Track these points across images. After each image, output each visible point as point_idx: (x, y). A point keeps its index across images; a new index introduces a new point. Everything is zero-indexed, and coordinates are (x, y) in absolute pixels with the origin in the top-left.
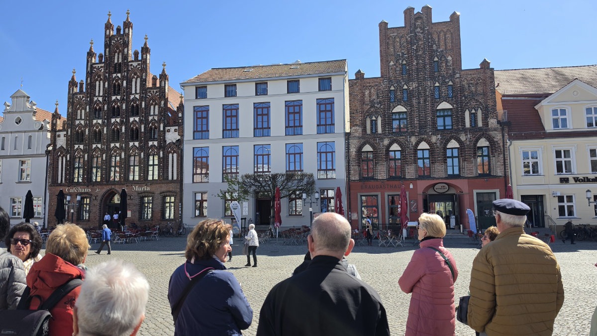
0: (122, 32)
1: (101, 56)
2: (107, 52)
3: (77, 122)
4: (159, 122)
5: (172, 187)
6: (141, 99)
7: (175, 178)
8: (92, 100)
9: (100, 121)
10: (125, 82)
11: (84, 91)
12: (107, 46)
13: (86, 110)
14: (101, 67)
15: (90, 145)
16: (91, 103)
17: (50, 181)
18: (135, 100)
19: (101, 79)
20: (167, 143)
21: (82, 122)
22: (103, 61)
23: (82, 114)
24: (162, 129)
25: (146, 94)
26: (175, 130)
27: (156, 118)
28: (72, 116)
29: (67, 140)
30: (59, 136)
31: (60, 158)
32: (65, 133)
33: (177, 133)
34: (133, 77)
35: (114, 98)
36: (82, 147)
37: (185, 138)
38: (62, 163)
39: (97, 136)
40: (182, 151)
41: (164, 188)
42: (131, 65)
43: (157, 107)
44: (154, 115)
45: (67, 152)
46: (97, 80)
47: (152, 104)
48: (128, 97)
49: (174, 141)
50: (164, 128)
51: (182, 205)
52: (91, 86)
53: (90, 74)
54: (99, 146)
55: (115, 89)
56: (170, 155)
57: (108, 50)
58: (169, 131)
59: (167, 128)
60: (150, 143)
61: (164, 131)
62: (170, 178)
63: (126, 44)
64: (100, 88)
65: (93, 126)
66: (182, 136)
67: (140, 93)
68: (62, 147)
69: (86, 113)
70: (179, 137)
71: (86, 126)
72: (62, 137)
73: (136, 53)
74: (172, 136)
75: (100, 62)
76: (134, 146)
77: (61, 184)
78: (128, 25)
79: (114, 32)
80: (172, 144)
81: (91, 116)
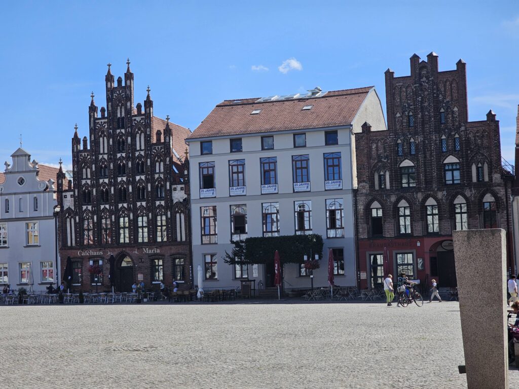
0: (123, 84)
1: (103, 110)
2: (110, 106)
3: (84, 182)
4: (165, 180)
5: (181, 249)
6: (147, 156)
7: (184, 239)
8: (97, 158)
9: (106, 181)
10: (129, 139)
11: (89, 148)
12: (109, 100)
13: (91, 169)
14: (105, 123)
15: (98, 206)
16: (96, 161)
17: (61, 244)
18: (140, 157)
19: (105, 136)
20: (174, 202)
21: (89, 182)
22: (106, 116)
23: (87, 173)
24: (168, 187)
25: (151, 150)
26: (182, 189)
27: (162, 176)
28: (77, 175)
29: (75, 202)
30: (65, 197)
31: (68, 220)
32: (72, 193)
33: (183, 192)
34: (137, 133)
35: (119, 155)
36: (90, 208)
37: (192, 197)
38: (70, 226)
39: (104, 196)
40: (189, 210)
41: (174, 250)
42: (135, 120)
43: (162, 163)
44: (160, 173)
45: (76, 214)
46: (101, 136)
47: (157, 161)
48: (133, 154)
49: (182, 201)
50: (170, 187)
51: (192, 268)
52: (95, 143)
53: (93, 131)
54: (107, 206)
55: (119, 145)
56: (178, 215)
57: (110, 104)
58: (175, 189)
59: (173, 186)
60: (158, 203)
61: (170, 190)
62: (179, 239)
63: (129, 98)
64: (104, 145)
65: (100, 185)
66: (189, 195)
67: (145, 150)
68: (69, 208)
69: (92, 172)
70: (185, 196)
71: (93, 186)
72: (69, 198)
73: (139, 106)
74: (178, 195)
75: (103, 117)
76: (141, 206)
77: (71, 248)
78: (129, 76)
79: (115, 85)
80: (179, 203)
81: (97, 175)
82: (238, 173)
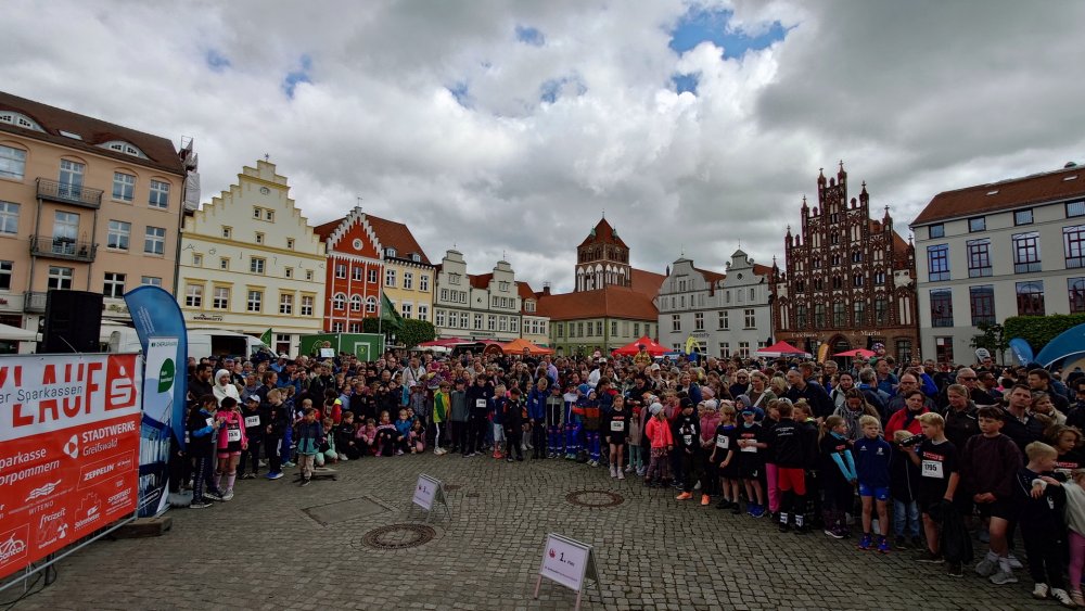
1: (815, 210)
2: (823, 206)
3: (797, 274)
4: (886, 266)
5: (906, 332)
6: (863, 246)
7: (909, 322)
8: (810, 252)
9: (820, 271)
13: (804, 262)
14: (817, 220)
15: (812, 294)
16: (809, 255)
17: (775, 327)
18: (856, 247)
19: (818, 232)
20: (897, 287)
21: (802, 273)
22: (818, 214)
24: (889, 273)
25: (868, 240)
26: (907, 274)
27: (882, 263)
28: (791, 268)
29: (788, 291)
31: (782, 307)
32: (786, 284)
33: (908, 276)
34: (852, 225)
35: (832, 248)
36: (803, 296)
38: (784, 312)
39: (818, 285)
40: (916, 294)
41: (897, 333)
42: (849, 214)
43: (881, 252)
44: (878, 260)
45: (790, 301)
46: (813, 233)
49: (906, 285)
50: (892, 273)
51: (920, 349)
52: (808, 239)
53: (805, 229)
54: (821, 294)
55: (832, 237)
56: (901, 300)
57: (823, 203)
58: (898, 275)
59: (896, 272)
60: (877, 289)
61: (892, 275)
62: (903, 322)
63: (844, 195)
64: (817, 240)
66: (915, 279)
67: (862, 240)
68: (783, 297)
69: (805, 265)
70: (910, 281)
71: (806, 276)
72: (783, 289)
73: (854, 201)
74: (902, 280)
75: (816, 215)
76: (858, 292)
77: (785, 331)
78: (842, 175)
79: (828, 185)
80: (902, 288)
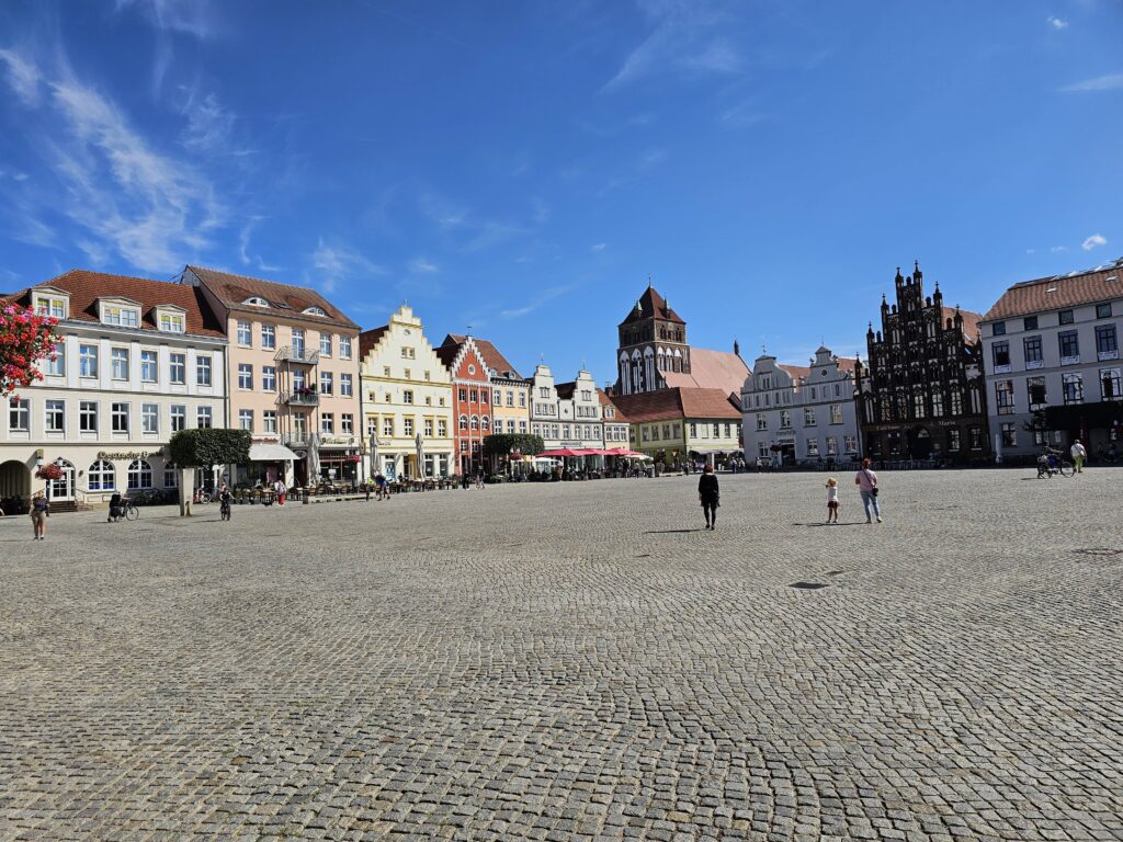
0: (912, 283)
1: (894, 307)
2: (900, 303)
3: (879, 369)
4: (958, 361)
5: (977, 420)
6: (938, 342)
7: (979, 411)
8: (890, 347)
9: (900, 366)
10: (920, 328)
11: (882, 340)
14: (896, 318)
15: (893, 388)
16: (890, 351)
17: (861, 421)
18: (932, 343)
19: (897, 329)
20: (968, 380)
21: (884, 368)
22: (897, 311)
23: (882, 361)
24: (961, 367)
26: (975, 368)
27: (955, 358)
28: (873, 362)
29: (872, 385)
30: (863, 382)
32: (869, 379)
33: (977, 370)
34: (928, 322)
36: (886, 390)
37: (986, 374)
38: (869, 405)
39: (899, 380)
40: (984, 386)
41: (970, 421)
42: (925, 312)
43: (954, 347)
44: (952, 355)
45: (874, 396)
46: (893, 329)
49: (975, 378)
50: (964, 366)
51: (989, 436)
52: (888, 335)
53: (886, 325)
54: (902, 388)
55: (910, 335)
56: (972, 391)
57: (900, 301)
58: (968, 368)
59: (967, 366)
60: (951, 382)
61: (964, 369)
62: (974, 411)
63: (918, 294)
64: (896, 335)
65: (894, 371)
66: (983, 372)
67: (936, 337)
68: (867, 392)
69: (886, 360)
70: (979, 374)
71: (887, 372)
72: (866, 383)
73: (928, 300)
74: (972, 373)
75: (895, 312)
76: (935, 385)
77: (871, 423)
78: (918, 275)
79: (905, 284)
80: (973, 380)
81: (890, 363)
82: (1034, 348)
